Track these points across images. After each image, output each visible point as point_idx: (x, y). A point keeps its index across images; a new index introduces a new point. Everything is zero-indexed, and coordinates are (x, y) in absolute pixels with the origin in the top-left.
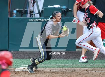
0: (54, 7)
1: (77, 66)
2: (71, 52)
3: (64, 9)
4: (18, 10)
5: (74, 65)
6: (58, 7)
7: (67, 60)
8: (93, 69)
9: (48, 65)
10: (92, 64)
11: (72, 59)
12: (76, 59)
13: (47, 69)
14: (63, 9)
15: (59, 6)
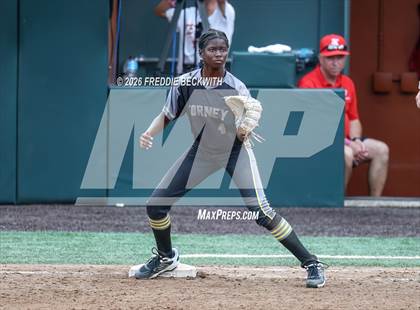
0: (270, 53)
1: (346, 262)
2: (328, 210)
3: (303, 59)
4: (141, 59)
5: (336, 257)
6: (284, 52)
7: (312, 238)
8: (402, 270)
9: (246, 256)
10: (401, 254)
11: (329, 235)
12: (344, 236)
13: (241, 268)
14: (300, 59)
15: (287, 48)
